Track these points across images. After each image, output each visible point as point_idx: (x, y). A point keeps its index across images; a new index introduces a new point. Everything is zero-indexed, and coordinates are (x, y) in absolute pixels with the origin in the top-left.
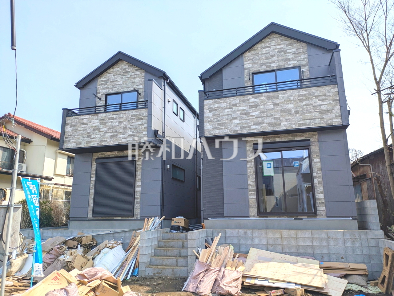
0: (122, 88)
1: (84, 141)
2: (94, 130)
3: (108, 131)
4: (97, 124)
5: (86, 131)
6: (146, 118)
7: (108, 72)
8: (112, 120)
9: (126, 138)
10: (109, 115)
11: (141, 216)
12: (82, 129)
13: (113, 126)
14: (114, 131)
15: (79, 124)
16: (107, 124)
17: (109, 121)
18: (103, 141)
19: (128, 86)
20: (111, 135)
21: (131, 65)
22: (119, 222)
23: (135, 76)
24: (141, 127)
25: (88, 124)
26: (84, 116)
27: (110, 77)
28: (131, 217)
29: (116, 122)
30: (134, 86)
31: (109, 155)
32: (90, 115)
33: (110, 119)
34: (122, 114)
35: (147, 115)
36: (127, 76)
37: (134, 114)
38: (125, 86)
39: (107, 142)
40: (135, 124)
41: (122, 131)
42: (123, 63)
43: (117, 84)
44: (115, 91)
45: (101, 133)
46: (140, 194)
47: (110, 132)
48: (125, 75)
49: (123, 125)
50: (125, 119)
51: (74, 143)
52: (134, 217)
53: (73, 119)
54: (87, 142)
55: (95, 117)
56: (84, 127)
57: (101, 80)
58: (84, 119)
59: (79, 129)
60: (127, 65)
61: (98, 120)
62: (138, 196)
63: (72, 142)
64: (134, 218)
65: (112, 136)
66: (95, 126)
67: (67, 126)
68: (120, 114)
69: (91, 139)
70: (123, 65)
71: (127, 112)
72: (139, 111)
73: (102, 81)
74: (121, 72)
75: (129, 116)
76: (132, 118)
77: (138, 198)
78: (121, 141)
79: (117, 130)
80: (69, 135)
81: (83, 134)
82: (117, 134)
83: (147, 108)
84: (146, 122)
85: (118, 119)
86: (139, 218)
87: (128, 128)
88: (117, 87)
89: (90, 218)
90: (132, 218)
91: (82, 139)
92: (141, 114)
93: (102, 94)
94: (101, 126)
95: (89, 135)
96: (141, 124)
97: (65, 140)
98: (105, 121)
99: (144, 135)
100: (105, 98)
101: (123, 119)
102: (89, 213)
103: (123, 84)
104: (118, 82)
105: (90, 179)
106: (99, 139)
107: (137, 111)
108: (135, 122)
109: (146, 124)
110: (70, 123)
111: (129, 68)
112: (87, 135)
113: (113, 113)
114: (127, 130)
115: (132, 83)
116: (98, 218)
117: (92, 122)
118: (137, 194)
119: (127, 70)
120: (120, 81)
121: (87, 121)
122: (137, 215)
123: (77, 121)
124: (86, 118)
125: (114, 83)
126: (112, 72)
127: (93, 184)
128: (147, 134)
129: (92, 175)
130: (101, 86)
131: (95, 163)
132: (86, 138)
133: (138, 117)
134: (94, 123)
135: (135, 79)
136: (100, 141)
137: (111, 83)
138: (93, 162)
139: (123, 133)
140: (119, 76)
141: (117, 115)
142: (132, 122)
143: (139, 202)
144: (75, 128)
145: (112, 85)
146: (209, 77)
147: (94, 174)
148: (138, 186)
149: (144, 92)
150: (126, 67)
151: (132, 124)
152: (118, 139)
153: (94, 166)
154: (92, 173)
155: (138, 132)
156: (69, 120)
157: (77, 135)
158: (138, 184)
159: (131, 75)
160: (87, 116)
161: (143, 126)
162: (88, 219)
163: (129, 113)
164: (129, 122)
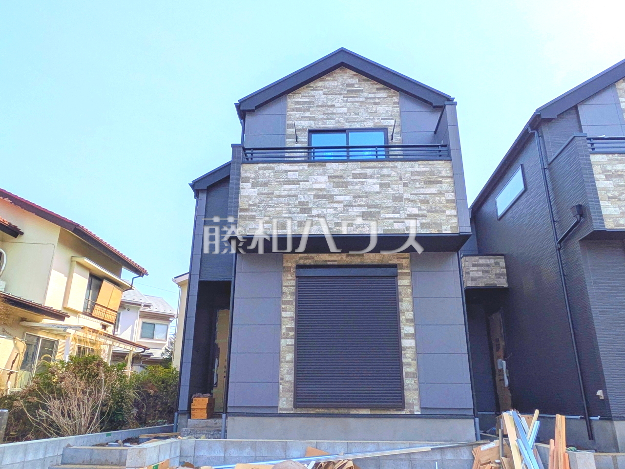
0: (346, 122)
1: (293, 220)
2: (317, 197)
3: (355, 201)
4: (323, 186)
5: (297, 199)
6: (448, 180)
7: (312, 87)
8: (364, 180)
10: (355, 168)
11: (422, 408)
12: (285, 193)
13: (366, 193)
14: (369, 204)
15: (277, 182)
16: (350, 187)
17: (355, 180)
19: (362, 119)
20: (363, 212)
21: (364, 78)
22: (365, 420)
23: (377, 100)
24: (439, 199)
25: (301, 183)
26: (289, 164)
27: (316, 97)
28: (397, 410)
29: (374, 184)
30: (376, 120)
31: (326, 261)
32: (305, 164)
33: (355, 176)
34: (388, 167)
35: (449, 175)
36: (357, 99)
37: (418, 170)
38: (354, 118)
40: (422, 191)
41: (390, 203)
42: (346, 73)
43: (335, 111)
44: (330, 124)
45: (335, 205)
46: (413, 356)
47: (360, 206)
48: (352, 97)
49: (391, 192)
50: (396, 178)
52: (403, 410)
53: (260, 169)
54: (300, 224)
55: (319, 169)
56: (291, 190)
57: (296, 100)
58: (290, 171)
59: (277, 193)
60: (354, 77)
61: (326, 177)
62: (410, 360)
64: (403, 413)
66: (321, 190)
67: (243, 185)
68: (382, 167)
69: (310, 217)
70: (345, 77)
71: (399, 164)
72: (430, 165)
73: (298, 103)
74: (342, 89)
75: (406, 174)
76: (412, 178)
77: (409, 364)
78: (390, 228)
79: (377, 201)
80: (250, 205)
81: (289, 204)
82: (377, 210)
83: (451, 160)
84: (451, 188)
85: (378, 177)
86: (419, 413)
87: (406, 199)
88: (334, 119)
89: (285, 409)
90: (399, 413)
91: (287, 215)
92: (434, 171)
93: (300, 130)
94: (336, 190)
95: (305, 209)
96: (438, 194)
97: (240, 216)
98: (345, 180)
99: (450, 217)
100: (307, 137)
101: (391, 179)
102: (281, 397)
103: (350, 113)
104: (337, 109)
105: (281, 315)
106: (331, 218)
107: (425, 165)
108: (423, 188)
109: (450, 195)
110: (252, 178)
111: (360, 84)
112: (301, 207)
113: (364, 164)
114: (403, 203)
115: (370, 113)
116: (308, 411)
117: (312, 180)
118: (406, 356)
119: (356, 87)
120: (340, 107)
121: (296, 176)
122: (412, 405)
123: (270, 174)
124: (294, 171)
125: (327, 110)
126: (321, 88)
127: (287, 326)
128: (455, 216)
129: (283, 304)
130: (296, 113)
131: (290, 278)
132: (298, 213)
133: (429, 178)
134: (315, 183)
135: (376, 106)
136: (335, 223)
137: (319, 109)
138: (284, 274)
139: (393, 209)
140: (338, 97)
141: (374, 169)
142: (416, 188)
143: (413, 373)
144: (265, 190)
145: (323, 114)
146: (558, 115)
147: (288, 302)
148: (408, 336)
149: (400, 133)
150: (354, 82)
151: (416, 192)
152: (384, 222)
153: (287, 284)
154: (283, 299)
155: (434, 209)
156: (248, 171)
157: (274, 207)
158: (406, 331)
159: (367, 98)
160: (297, 166)
161: (445, 197)
162: (280, 412)
163: (405, 168)
164: (407, 186)
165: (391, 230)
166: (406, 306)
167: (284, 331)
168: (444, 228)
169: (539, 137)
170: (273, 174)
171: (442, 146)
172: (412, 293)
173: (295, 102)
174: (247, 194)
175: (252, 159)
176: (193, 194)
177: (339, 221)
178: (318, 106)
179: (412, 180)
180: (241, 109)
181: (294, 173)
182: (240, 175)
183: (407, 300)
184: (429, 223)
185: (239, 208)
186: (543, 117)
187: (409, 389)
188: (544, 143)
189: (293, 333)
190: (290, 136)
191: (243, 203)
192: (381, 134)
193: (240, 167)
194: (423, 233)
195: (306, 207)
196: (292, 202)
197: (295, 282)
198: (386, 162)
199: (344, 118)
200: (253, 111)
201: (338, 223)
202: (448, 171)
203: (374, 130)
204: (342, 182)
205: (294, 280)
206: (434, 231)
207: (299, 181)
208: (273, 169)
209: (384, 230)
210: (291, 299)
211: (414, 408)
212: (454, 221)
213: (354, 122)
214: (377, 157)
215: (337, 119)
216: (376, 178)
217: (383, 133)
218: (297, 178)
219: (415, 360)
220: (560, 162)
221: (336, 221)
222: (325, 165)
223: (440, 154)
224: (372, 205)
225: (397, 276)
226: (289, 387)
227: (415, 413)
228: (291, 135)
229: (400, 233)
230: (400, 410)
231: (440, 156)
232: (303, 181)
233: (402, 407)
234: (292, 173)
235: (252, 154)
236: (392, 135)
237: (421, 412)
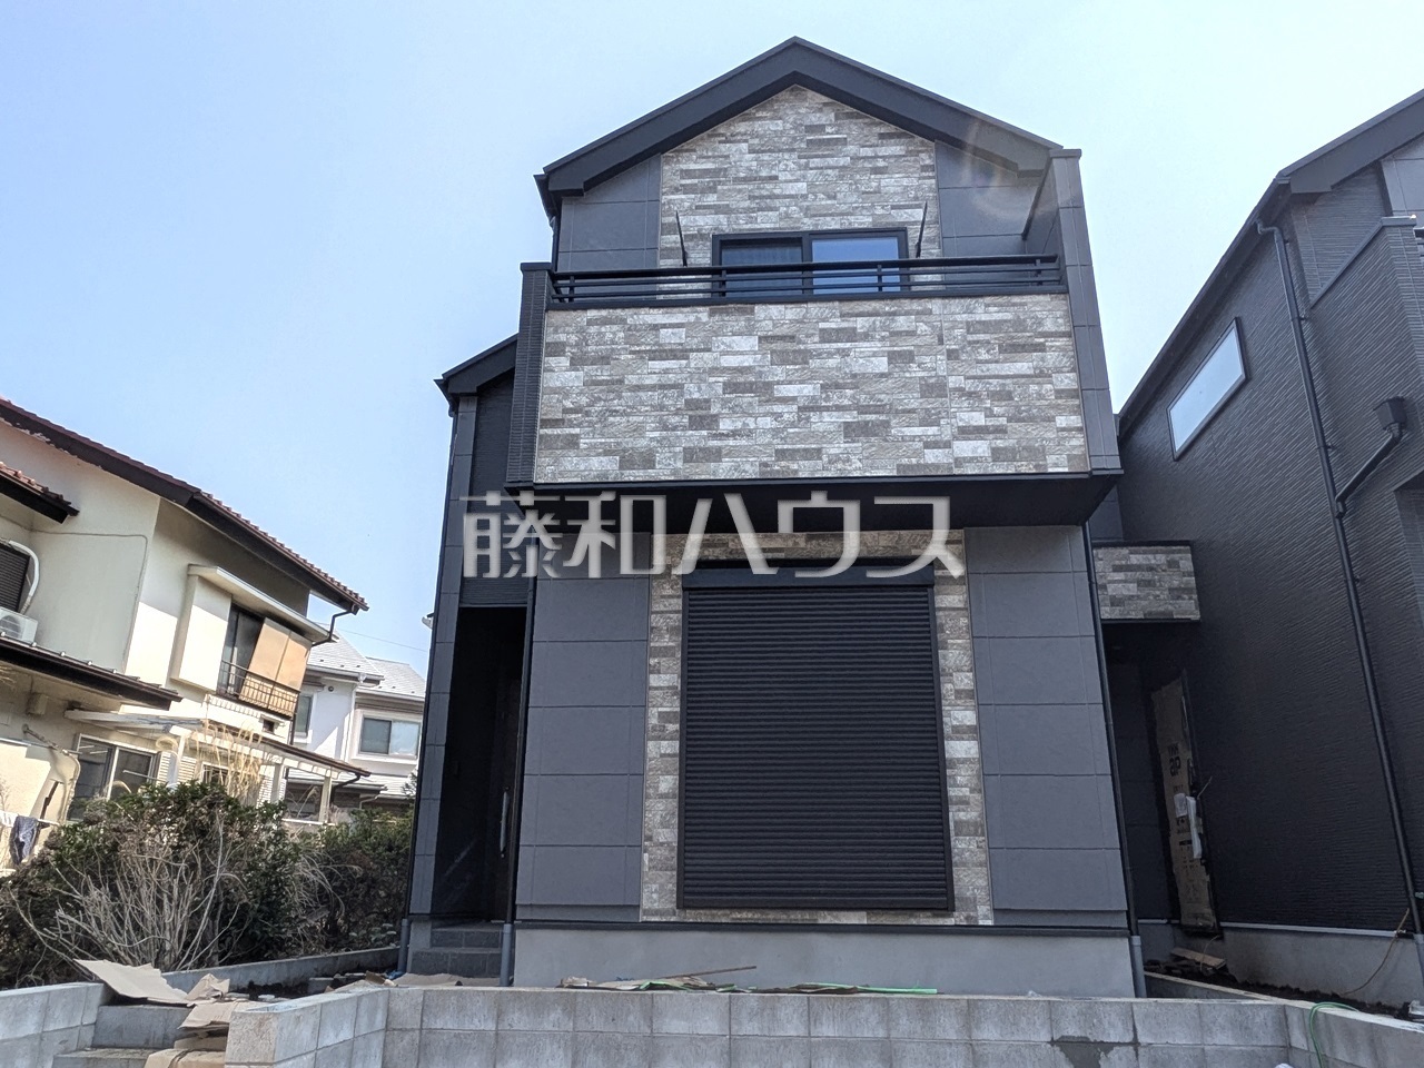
0: (806, 215)
1: (672, 445)
2: (731, 387)
3: (827, 399)
4: (748, 361)
5: (681, 395)
7: (723, 135)
8: (848, 345)
9: (947, 445)
10: (825, 315)
11: (995, 911)
12: (651, 380)
13: (854, 376)
14: (863, 403)
15: (632, 352)
16: (814, 363)
17: (827, 345)
18: (794, 451)
19: (844, 208)
20: (847, 424)
21: (849, 109)
22: (855, 940)
23: (881, 163)
24: (1033, 388)
25: (693, 355)
26: (661, 311)
27: (732, 159)
28: (935, 915)
29: (875, 354)
30: (879, 211)
32: (701, 309)
33: (826, 336)
34: (907, 313)
35: (1063, 329)
36: (831, 161)
37: (984, 318)
38: (825, 207)
39: (825, 459)
40: (994, 369)
41: (913, 401)
42: (805, 100)
43: (777, 191)
44: (766, 223)
45: (777, 408)
47: (839, 408)
48: (817, 156)
49: (915, 372)
50: (928, 340)
51: (606, 453)
52: (950, 916)
53: (590, 323)
54: (690, 455)
55: (737, 321)
56: (666, 371)
57: (684, 167)
58: (664, 326)
59: (632, 379)
60: (826, 109)
61: (751, 343)
62: (966, 791)
63: (592, 447)
64: (950, 921)
65: (850, 431)
66: (741, 370)
67: (550, 361)
68: (894, 314)
69: (715, 436)
70: (803, 111)
71: (935, 305)
72: (1014, 305)
73: (688, 174)
74: (794, 139)
75: (953, 328)
76: (970, 338)
77: (964, 802)
78: (914, 461)
79: (882, 396)
80: (566, 411)
81: (662, 407)
82: (883, 418)
83: (1066, 292)
84: (1067, 362)
85: (883, 339)
86: (990, 923)
87: (956, 389)
88: (776, 209)
89: (657, 912)
90: (940, 922)
91: (656, 434)
92: (1024, 320)
93: (692, 237)
94: (779, 369)
95: (701, 417)
96: (1036, 376)
97: (541, 436)
98: (802, 347)
99: (1066, 434)
100: (709, 255)
101: (917, 342)
102: (646, 883)
103: (815, 194)
104: (784, 186)
105: (646, 681)
106: (767, 439)
107: (1002, 306)
108: (997, 362)
109: (1066, 378)
110: (571, 346)
111: (839, 125)
112: (690, 413)
113: (848, 307)
114: (948, 400)
115: (864, 193)
116: (713, 916)
117: (718, 347)
118: (955, 780)
119: (828, 134)
120: (791, 181)
121: (680, 338)
122: (974, 902)
123: (614, 333)
124: (671, 325)
125: (759, 188)
126: (745, 138)
127: (660, 709)
128: (1079, 430)
129: (650, 656)
130: (683, 197)
131: (670, 592)
132: (684, 429)
133: (1013, 338)
134: (727, 353)
135: (879, 176)
136: (777, 451)
137: (740, 187)
138: (654, 584)
139: (922, 414)
140: (786, 156)
141: (873, 318)
142: (979, 362)
143: (975, 824)
144: (604, 374)
145: (750, 198)
146: (1333, 187)
147: (664, 652)
148: (960, 732)
149: (937, 239)
150: (823, 122)
151: (979, 373)
152: (898, 448)
153: (662, 608)
154: (652, 644)
155: (1024, 414)
156: (563, 327)
157: (624, 414)
158: (956, 719)
159: (855, 158)
160: (682, 313)
161: (1051, 383)
162: (645, 918)
163: (953, 314)
164: (957, 358)
165: (918, 465)
166: (955, 656)
167: (653, 721)
168: (1051, 459)
169: (1285, 242)
170: (622, 335)
171: (1044, 260)
172: (971, 626)
173: (682, 171)
174: (558, 384)
175: (571, 299)
176: (447, 405)
177: (785, 447)
178: (737, 180)
179: (970, 343)
180: (550, 188)
181: (676, 330)
182: (540, 339)
183: (959, 645)
184: (1014, 449)
185: (539, 417)
186: (1295, 190)
187: (964, 864)
188: (1298, 258)
189: (677, 726)
190: (668, 253)
191: (548, 406)
192: (893, 242)
193: (542, 318)
194: (997, 472)
195: (704, 412)
196: (671, 402)
197: (680, 601)
198: (902, 301)
199: (801, 208)
200: (578, 193)
201: (783, 451)
202: (1060, 321)
203: (874, 234)
204: (795, 351)
205: (678, 597)
206: (1026, 467)
207: (686, 351)
208: (623, 321)
209: (898, 466)
210: (671, 644)
211: (976, 910)
212: (1078, 441)
213: (825, 215)
214: (880, 289)
215: (783, 209)
216: (880, 340)
217: (895, 240)
218: (681, 344)
219: (980, 791)
220: (1340, 300)
221: (780, 447)
222: (752, 311)
223: (1040, 278)
224: (869, 406)
225: (932, 586)
226: (667, 859)
227: (981, 923)
228: (672, 249)
229: (939, 473)
230: (943, 916)
231: (1040, 283)
232: (698, 350)
233: (948, 908)
234: (670, 330)
235: (572, 289)
236: (919, 245)
237: (996, 920)
